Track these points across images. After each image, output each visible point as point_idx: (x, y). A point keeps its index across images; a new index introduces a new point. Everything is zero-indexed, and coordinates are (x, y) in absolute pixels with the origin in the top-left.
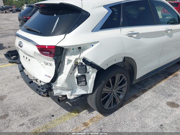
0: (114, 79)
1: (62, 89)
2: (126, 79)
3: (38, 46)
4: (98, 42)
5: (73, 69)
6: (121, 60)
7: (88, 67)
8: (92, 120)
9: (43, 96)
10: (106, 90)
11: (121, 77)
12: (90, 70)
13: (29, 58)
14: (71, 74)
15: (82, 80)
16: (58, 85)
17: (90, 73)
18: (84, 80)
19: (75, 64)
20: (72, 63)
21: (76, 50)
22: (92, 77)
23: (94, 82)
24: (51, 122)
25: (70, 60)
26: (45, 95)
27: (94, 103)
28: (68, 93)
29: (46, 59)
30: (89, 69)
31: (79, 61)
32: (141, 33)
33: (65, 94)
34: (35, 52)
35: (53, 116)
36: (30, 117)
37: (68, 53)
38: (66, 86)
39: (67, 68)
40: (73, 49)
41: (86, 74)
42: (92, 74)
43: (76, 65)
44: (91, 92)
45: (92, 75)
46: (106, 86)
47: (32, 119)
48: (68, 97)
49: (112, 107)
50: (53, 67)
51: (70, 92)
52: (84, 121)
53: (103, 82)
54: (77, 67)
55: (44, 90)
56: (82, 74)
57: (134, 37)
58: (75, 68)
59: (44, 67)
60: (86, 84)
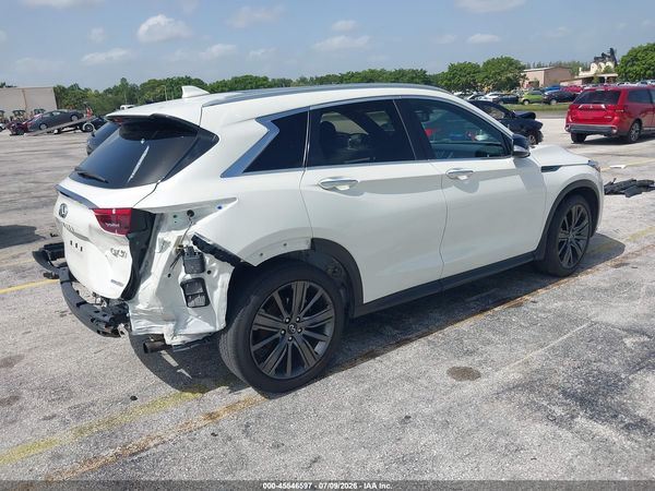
0: (287, 293)
1: (150, 316)
2: (329, 300)
3: (96, 210)
4: (234, 199)
5: (173, 263)
6: (304, 246)
7: (208, 258)
8: (230, 408)
9: (105, 334)
10: (263, 321)
11: (311, 293)
12: (214, 264)
13: (81, 243)
14: (169, 275)
15: (195, 291)
16: (140, 307)
17: (216, 274)
18: (201, 290)
19: (177, 251)
20: (171, 249)
21: (183, 218)
22: (219, 284)
23: (225, 296)
24: (125, 412)
25: (168, 239)
26: (109, 331)
27: (231, 355)
28: (164, 329)
29: (113, 241)
30: (211, 262)
31: (185, 244)
32: (362, 182)
33: (160, 332)
34: (90, 226)
35: (134, 398)
36: (73, 402)
37: (163, 227)
38: (158, 308)
39: (160, 260)
40: (175, 217)
41: (205, 276)
42: (219, 274)
43: (180, 252)
44: (223, 325)
45: (220, 280)
46: (262, 311)
47: (79, 406)
48: (168, 341)
49: (289, 374)
50: (128, 261)
51: (171, 325)
52: (209, 410)
53: (254, 299)
54: (181, 260)
55: (107, 319)
56: (195, 276)
57: (344, 192)
58: (177, 259)
59: (111, 262)
60: (207, 302)
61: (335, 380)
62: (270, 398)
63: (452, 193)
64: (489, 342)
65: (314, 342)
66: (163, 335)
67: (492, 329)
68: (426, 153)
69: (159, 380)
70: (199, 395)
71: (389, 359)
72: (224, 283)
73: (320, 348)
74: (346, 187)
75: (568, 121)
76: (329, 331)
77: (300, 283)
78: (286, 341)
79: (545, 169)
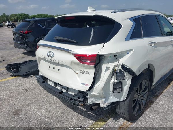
1: (97, 97)
2: (148, 86)
6: (147, 67)
10: (136, 96)
12: (127, 76)
14: (108, 81)
15: (118, 87)
16: (93, 93)
17: (127, 80)
18: (120, 86)
20: (111, 70)
22: (127, 83)
23: (129, 88)
28: (100, 101)
30: (126, 75)
31: (118, 68)
32: (157, 43)
33: (98, 103)
34: (72, 61)
37: (105, 61)
39: (105, 75)
40: (110, 57)
43: (114, 72)
44: (125, 99)
46: (136, 93)
48: (102, 106)
49: (138, 113)
51: (104, 100)
53: (135, 88)
54: (115, 74)
55: (81, 99)
56: (119, 81)
58: (113, 75)
60: (121, 91)
72: (129, 84)
74: (153, 45)
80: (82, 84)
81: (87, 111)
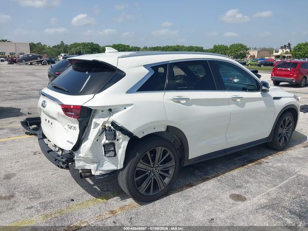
0: (153, 152)
1: (86, 160)
2: (173, 157)
3: (62, 105)
4: (132, 104)
5: (100, 134)
6: (163, 129)
7: (118, 133)
8: (122, 208)
9: (62, 167)
10: (142, 166)
11: (165, 153)
12: (120, 136)
13: (51, 120)
14: (97, 140)
15: (110, 149)
16: (81, 155)
18: (113, 149)
19: (102, 129)
20: (100, 127)
21: (107, 112)
22: (122, 146)
23: (124, 153)
24: (68, 207)
25: (98, 122)
26: (64, 166)
27: (125, 182)
28: (92, 167)
29: (70, 121)
30: (119, 135)
31: (107, 125)
32: (192, 99)
33: (89, 168)
34: (58, 113)
35: (72, 200)
36: (41, 200)
37: (96, 116)
38: (90, 156)
39: (93, 133)
40: (102, 111)
41: (115, 142)
42: (122, 141)
43: (104, 129)
44: (122, 167)
45: (123, 144)
46: (141, 161)
47: (44, 202)
48: (93, 173)
49: (151, 193)
50: (77, 131)
51: (96, 165)
52: (111, 209)
53: (138, 154)
54: (105, 132)
55: (64, 160)
56: (110, 141)
57: (183, 104)
58: (102, 133)
59: (67, 132)
60: (115, 155)
61: (174, 197)
62: (141, 205)
63: (233, 108)
64: (248, 182)
65: (164, 177)
66: (91, 170)
67: (249, 175)
68: (222, 87)
69: (84, 191)
70: (105, 200)
71: (199, 188)
72: (124, 146)
73: (167, 180)
74: (184, 102)
75: (272, 75)
76: (171, 172)
77: (160, 148)
78: (151, 176)
79: (275, 98)
80: (68, 141)
81: (93, 185)
